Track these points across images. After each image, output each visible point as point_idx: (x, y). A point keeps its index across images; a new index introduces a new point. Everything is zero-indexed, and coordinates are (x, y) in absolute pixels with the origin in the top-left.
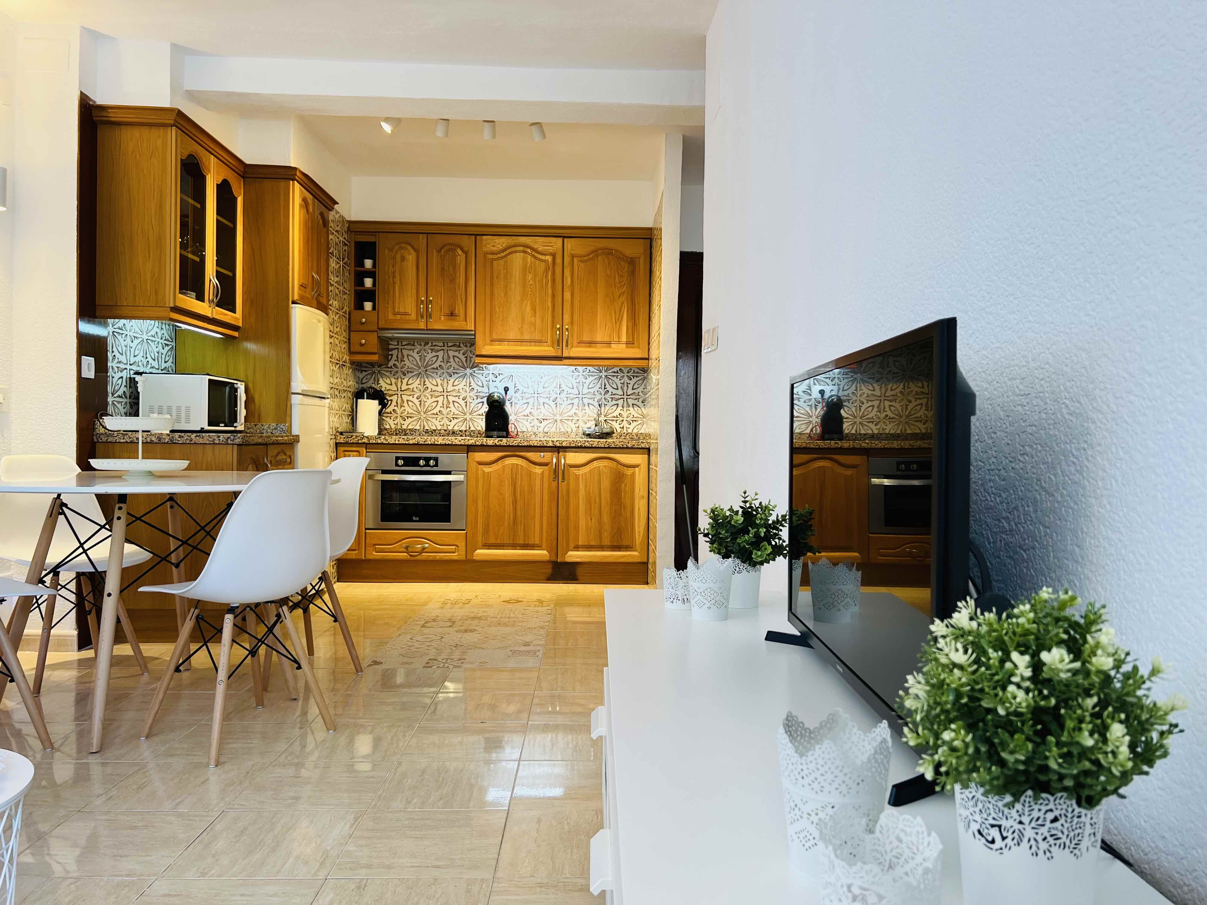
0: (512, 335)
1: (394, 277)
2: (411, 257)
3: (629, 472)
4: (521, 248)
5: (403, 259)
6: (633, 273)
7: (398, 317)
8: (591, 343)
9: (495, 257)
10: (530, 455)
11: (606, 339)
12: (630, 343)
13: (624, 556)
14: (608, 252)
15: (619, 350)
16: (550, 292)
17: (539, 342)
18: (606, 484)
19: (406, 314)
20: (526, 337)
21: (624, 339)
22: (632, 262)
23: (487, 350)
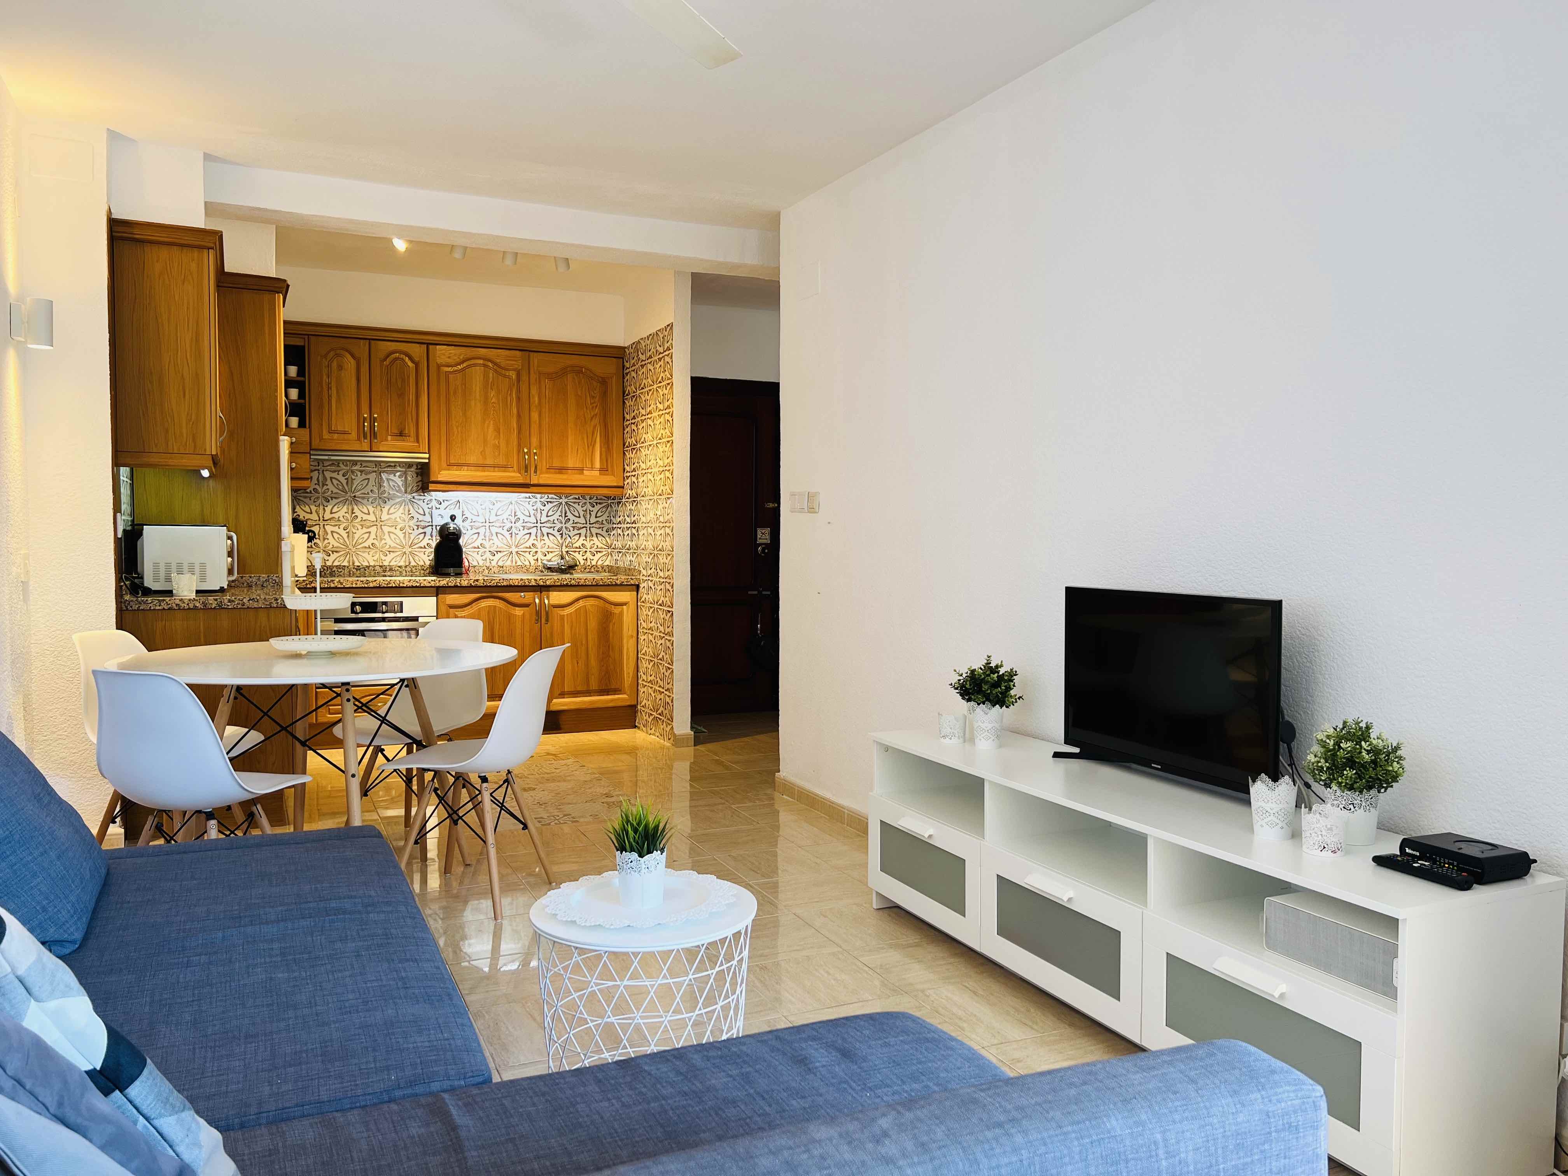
0: (472, 459)
1: (329, 388)
2: (350, 363)
3: (617, 610)
4: (481, 362)
5: (340, 367)
6: (604, 394)
7: (336, 436)
8: (561, 470)
9: (449, 369)
10: (510, 596)
11: (578, 465)
12: (603, 470)
13: (612, 700)
14: (578, 371)
15: (592, 477)
16: (515, 411)
17: (504, 467)
18: (593, 624)
19: (344, 433)
20: (489, 461)
21: (597, 465)
22: (604, 382)
23: (445, 475)
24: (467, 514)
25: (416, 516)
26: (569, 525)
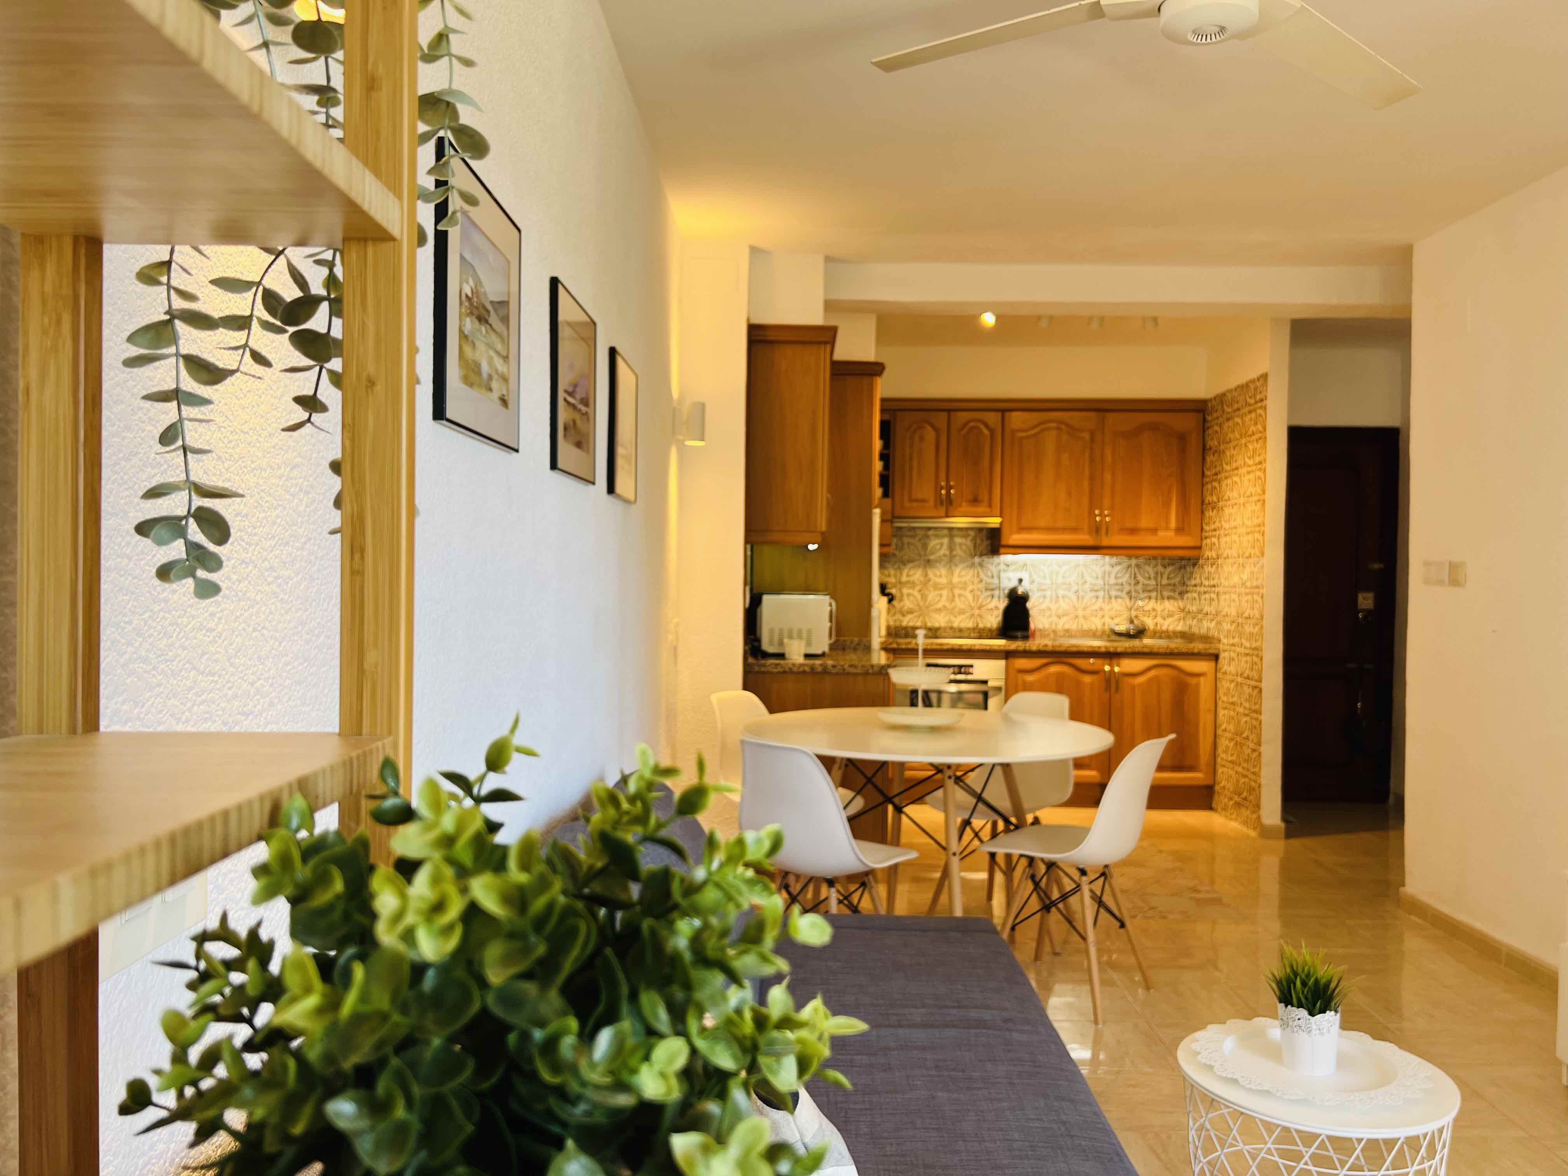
0: (1042, 523)
1: (911, 459)
2: (930, 434)
3: (1193, 681)
4: (1054, 425)
5: (922, 439)
6: (1183, 450)
7: (915, 504)
8: (1133, 531)
9: (1024, 434)
10: (1080, 662)
11: (1151, 525)
12: (1180, 530)
13: (1185, 779)
14: (1154, 427)
15: (1167, 537)
16: (1087, 472)
17: (1074, 530)
18: (1167, 695)
19: (923, 501)
20: (1060, 524)
21: (1173, 524)
22: (1182, 438)
23: (1016, 538)
24: (1035, 577)
25: (985, 578)
26: (1139, 587)
